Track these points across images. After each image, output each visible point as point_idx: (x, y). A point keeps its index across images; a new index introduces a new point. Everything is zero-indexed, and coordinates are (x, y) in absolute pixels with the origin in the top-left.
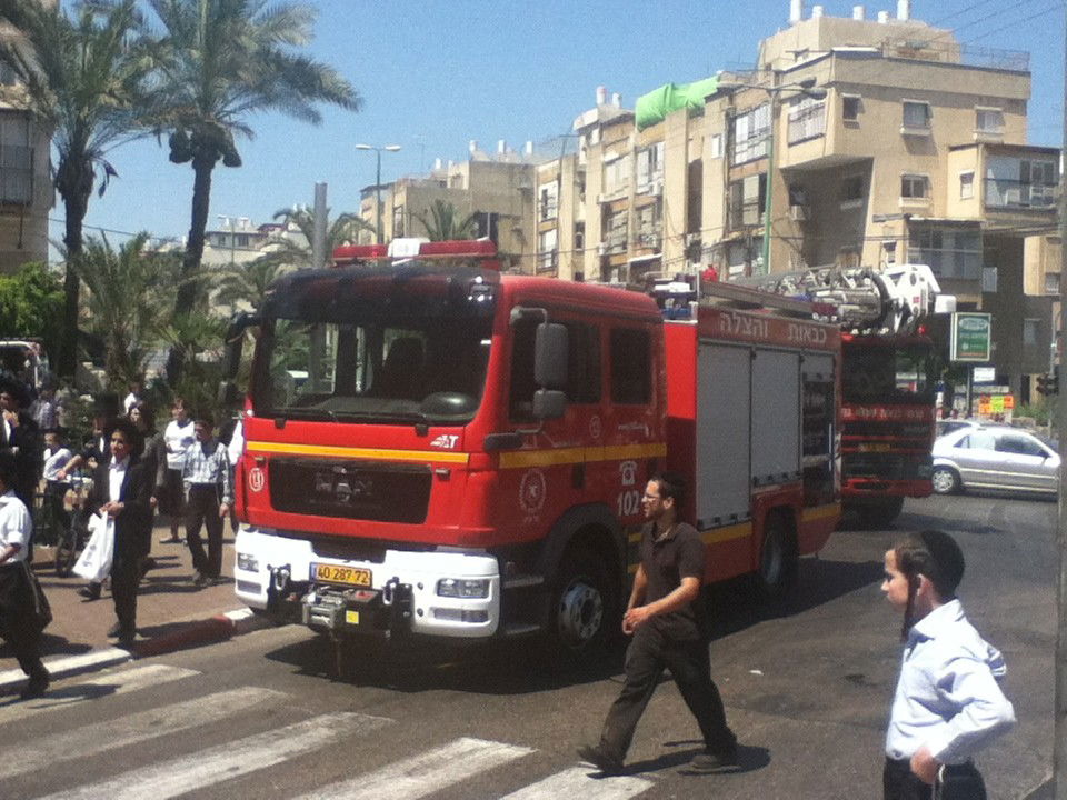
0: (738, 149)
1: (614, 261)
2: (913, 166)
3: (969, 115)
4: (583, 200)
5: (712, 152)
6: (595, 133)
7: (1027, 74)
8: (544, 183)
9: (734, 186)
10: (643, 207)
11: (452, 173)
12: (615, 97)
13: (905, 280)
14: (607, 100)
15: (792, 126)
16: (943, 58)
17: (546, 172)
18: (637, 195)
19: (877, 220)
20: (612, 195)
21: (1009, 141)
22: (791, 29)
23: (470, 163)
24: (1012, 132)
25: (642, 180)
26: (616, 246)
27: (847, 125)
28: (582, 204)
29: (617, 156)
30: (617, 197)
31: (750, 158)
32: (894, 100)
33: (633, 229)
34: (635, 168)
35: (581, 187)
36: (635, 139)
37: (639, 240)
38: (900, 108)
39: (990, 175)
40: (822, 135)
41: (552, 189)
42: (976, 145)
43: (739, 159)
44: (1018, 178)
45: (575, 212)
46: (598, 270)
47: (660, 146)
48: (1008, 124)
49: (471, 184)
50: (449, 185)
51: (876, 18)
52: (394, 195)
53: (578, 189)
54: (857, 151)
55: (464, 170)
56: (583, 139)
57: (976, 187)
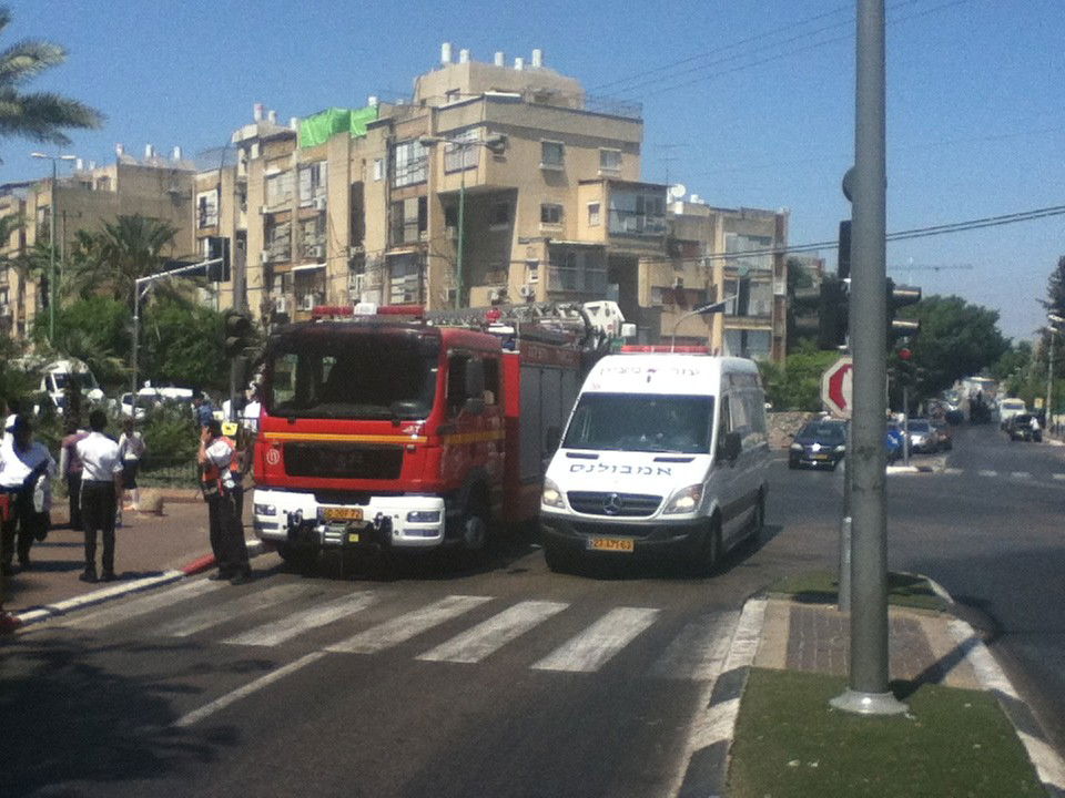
0: (398, 173)
1: (277, 269)
2: (550, 196)
3: (593, 154)
4: (244, 209)
5: (376, 172)
6: (255, 148)
7: (639, 121)
8: (202, 191)
9: (395, 207)
10: (308, 220)
11: (99, 174)
12: (271, 114)
13: (602, 312)
14: (264, 116)
15: (447, 157)
16: (573, 104)
17: (204, 181)
18: (300, 208)
19: (521, 242)
20: (274, 207)
21: (628, 178)
22: (444, 70)
23: (118, 165)
24: (628, 170)
25: (305, 195)
26: (278, 254)
27: (496, 159)
28: (242, 213)
29: (278, 171)
30: (280, 209)
31: (410, 182)
32: (535, 139)
33: (297, 239)
34: (298, 182)
35: (242, 196)
36: (298, 157)
37: (302, 249)
38: (539, 145)
39: (613, 207)
40: (475, 167)
41: (211, 196)
42: (600, 181)
43: (398, 183)
44: (634, 209)
45: (236, 221)
46: (262, 276)
47: (322, 165)
48: (625, 163)
49: (119, 187)
50: (95, 187)
52: (37, 194)
53: (238, 198)
54: (503, 182)
55: (112, 173)
56: (242, 152)
57: (601, 217)
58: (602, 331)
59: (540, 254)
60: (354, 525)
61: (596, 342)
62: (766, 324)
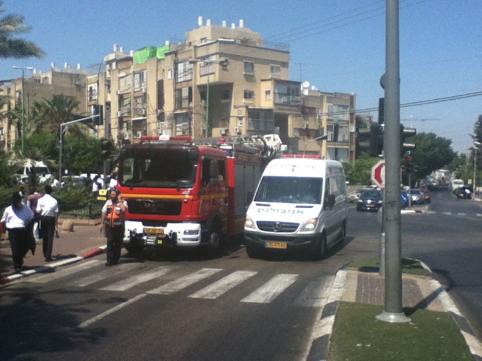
0: (179, 76)
1: (125, 119)
2: (248, 87)
3: (267, 68)
4: (110, 92)
5: (169, 75)
6: (114, 64)
7: (288, 53)
8: (90, 84)
9: (178, 91)
10: (138, 97)
11: (43, 76)
12: (121, 48)
13: (272, 139)
14: (118, 50)
15: (201, 69)
16: (258, 45)
17: (91, 79)
18: (135, 92)
19: (235, 107)
20: (123, 91)
21: (282, 78)
22: (199, 29)
23: (52, 72)
24: (283, 75)
25: (137, 86)
26: (125, 113)
27: (224, 70)
28: (108, 94)
29: (125, 75)
30: (126, 92)
31: (184, 80)
32: (241, 60)
33: (133, 106)
34: (133, 80)
36: (134, 68)
37: (136, 110)
38: (243, 63)
39: (277, 92)
40: (214, 73)
41: (94, 86)
42: (271, 80)
43: (179, 80)
44: (286, 93)
45: (106, 97)
46: (118, 123)
47: (145, 72)
48: (282, 72)
49: (53, 82)
50: (41, 82)
51: (231, 26)
52: (15, 85)
53: (107, 87)
54: (227, 80)
55: (49, 75)
56: (108, 66)
57: (271, 96)
58: (272, 148)
59: (244, 113)
60: (160, 236)
61: (269, 153)
62: (346, 145)
